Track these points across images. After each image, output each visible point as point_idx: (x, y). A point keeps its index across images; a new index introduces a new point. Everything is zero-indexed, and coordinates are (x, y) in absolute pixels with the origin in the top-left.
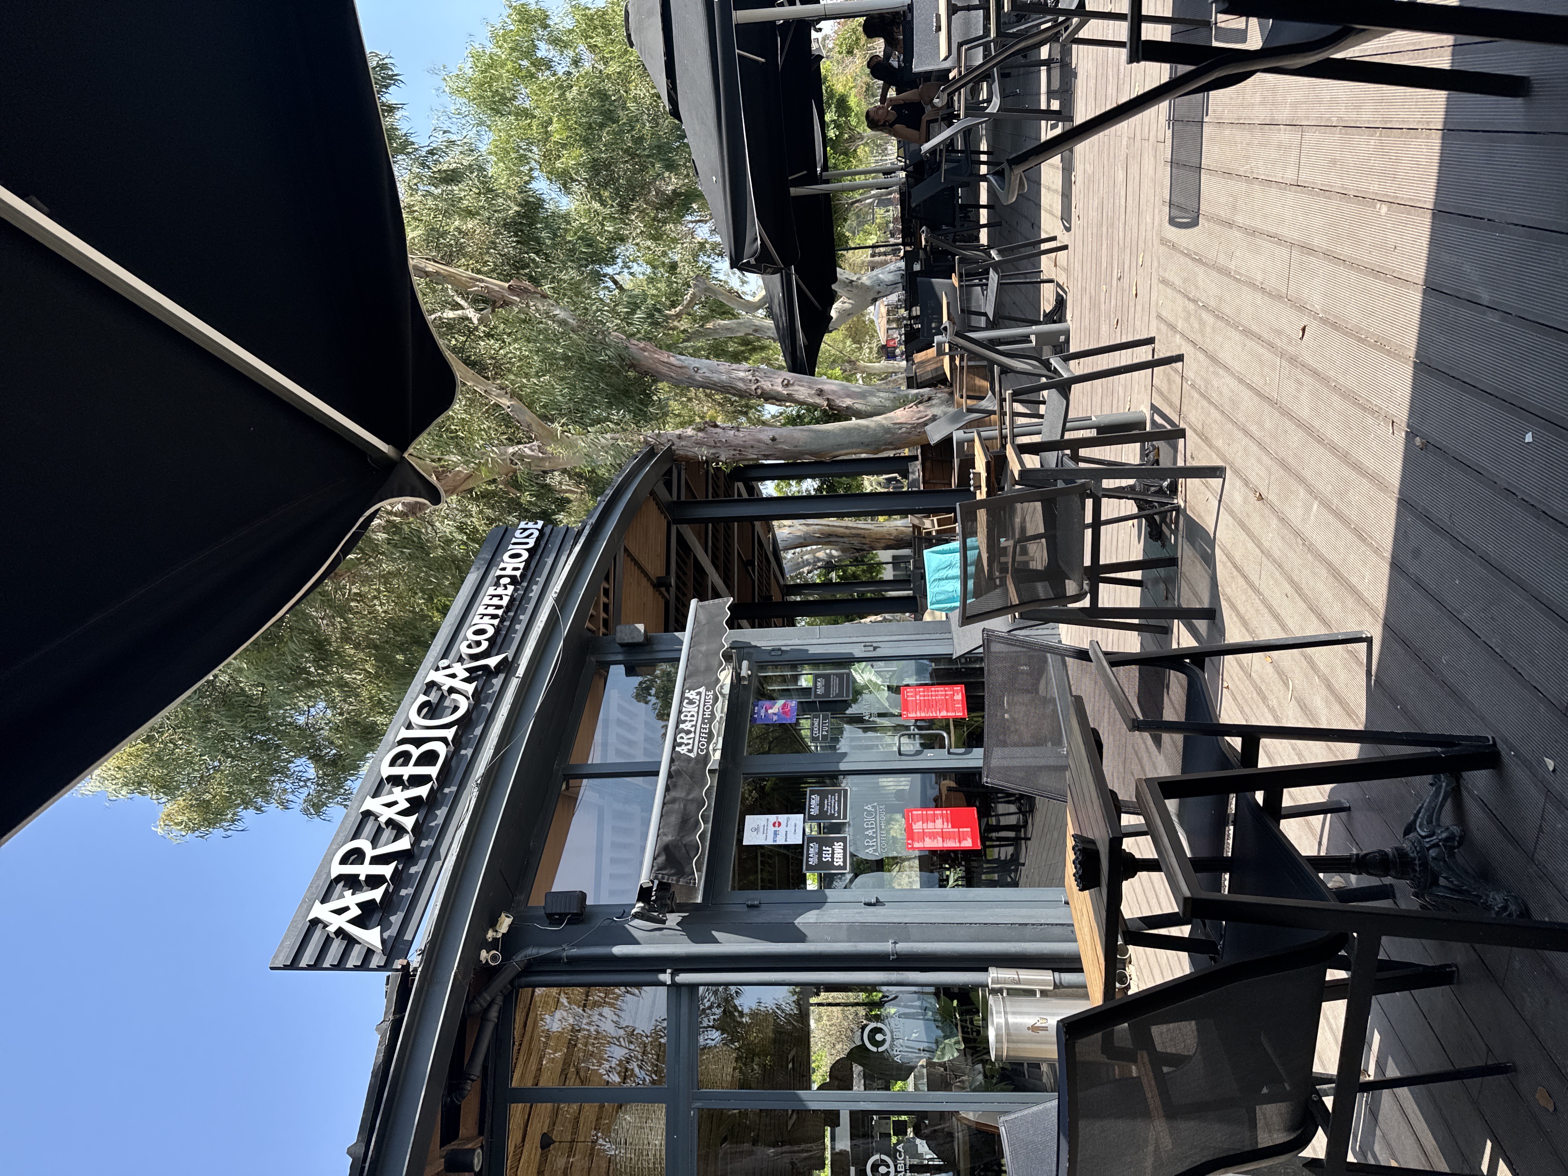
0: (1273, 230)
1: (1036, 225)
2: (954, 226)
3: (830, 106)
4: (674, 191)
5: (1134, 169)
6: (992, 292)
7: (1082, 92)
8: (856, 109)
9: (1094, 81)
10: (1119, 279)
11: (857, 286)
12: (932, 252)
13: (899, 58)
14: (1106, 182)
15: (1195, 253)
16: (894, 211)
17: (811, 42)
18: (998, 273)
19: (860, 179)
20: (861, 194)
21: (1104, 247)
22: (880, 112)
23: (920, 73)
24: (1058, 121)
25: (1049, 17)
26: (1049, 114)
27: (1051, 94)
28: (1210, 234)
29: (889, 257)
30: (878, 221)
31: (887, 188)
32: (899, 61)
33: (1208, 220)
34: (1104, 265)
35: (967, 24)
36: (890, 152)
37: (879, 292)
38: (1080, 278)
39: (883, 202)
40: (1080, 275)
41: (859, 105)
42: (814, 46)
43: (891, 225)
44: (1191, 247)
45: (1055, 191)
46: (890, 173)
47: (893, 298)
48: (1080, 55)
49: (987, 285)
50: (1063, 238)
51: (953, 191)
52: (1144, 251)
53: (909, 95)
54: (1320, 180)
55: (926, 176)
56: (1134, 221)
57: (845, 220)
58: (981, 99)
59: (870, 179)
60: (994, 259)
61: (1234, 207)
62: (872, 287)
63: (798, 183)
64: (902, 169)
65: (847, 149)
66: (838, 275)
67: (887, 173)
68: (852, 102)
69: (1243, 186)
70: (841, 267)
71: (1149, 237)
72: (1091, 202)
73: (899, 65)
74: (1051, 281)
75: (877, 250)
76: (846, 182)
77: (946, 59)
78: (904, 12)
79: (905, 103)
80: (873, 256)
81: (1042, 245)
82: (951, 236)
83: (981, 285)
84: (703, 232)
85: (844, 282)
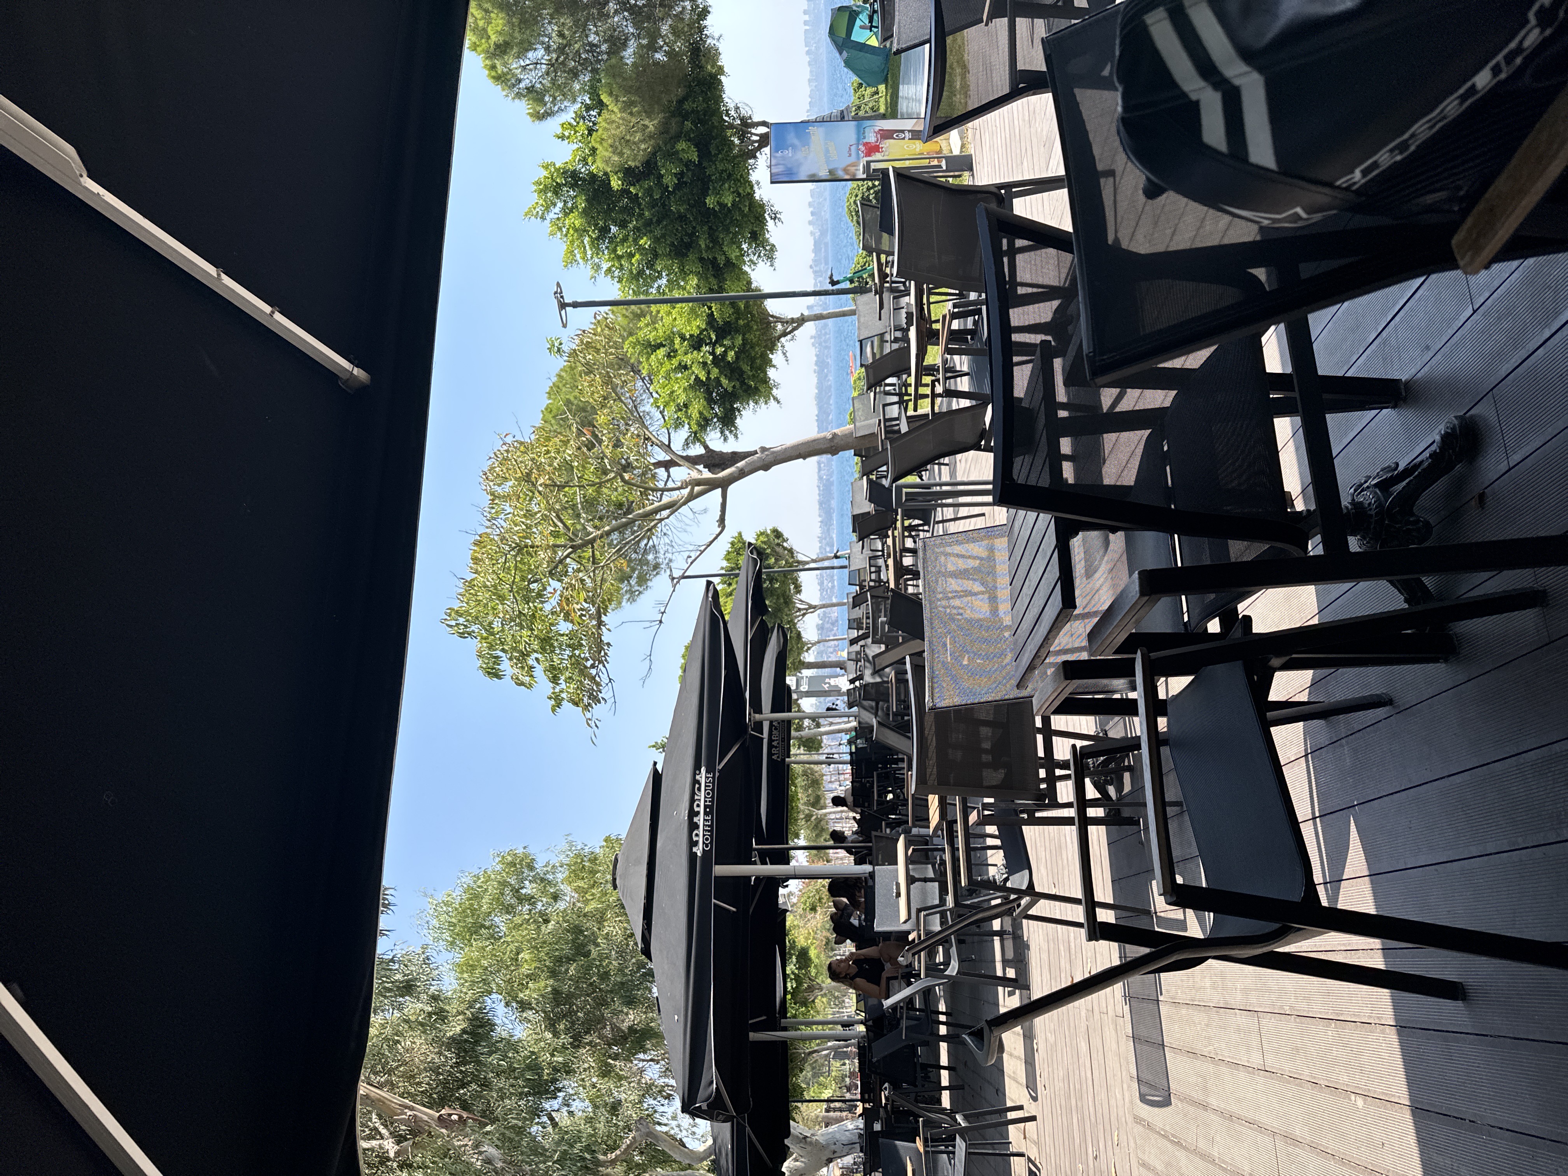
0: (1250, 1115)
1: (1000, 1091)
2: (916, 1086)
3: (791, 955)
4: (630, 1028)
5: (1096, 1042)
6: (960, 1162)
7: (1036, 963)
8: (816, 961)
9: (1047, 955)
10: (1096, 1158)
11: (811, 1143)
12: (893, 1112)
13: (860, 917)
14: (1069, 1053)
15: (1173, 1135)
16: (852, 1065)
17: (778, 896)
18: (965, 1142)
19: (816, 1030)
20: (818, 1045)
21: (1075, 1121)
22: (843, 965)
23: (880, 933)
24: (1016, 988)
25: (999, 894)
26: (1005, 981)
27: (1006, 963)
28: (1185, 1115)
29: (844, 1114)
30: (833, 1074)
31: (846, 1041)
32: (860, 920)
33: (1180, 1100)
34: (1077, 1141)
35: (924, 894)
36: (847, 1005)
37: (834, 1152)
38: (1052, 1154)
39: (840, 1055)
40: (1052, 1150)
41: (818, 957)
42: (781, 900)
43: (847, 1079)
44: (1167, 1128)
45: (1018, 1058)
46: (848, 1026)
47: (848, 1160)
48: (1031, 929)
49: (954, 1153)
50: (1030, 1109)
51: (913, 1048)
52: (1118, 1129)
53: (869, 951)
54: (1287, 1067)
55: (885, 1032)
56: (1104, 1096)
57: (801, 1071)
58: (937, 961)
59: (827, 1030)
60: (960, 1124)
61: (1205, 1089)
62: (828, 1145)
63: (757, 1028)
64: (862, 1022)
65: (806, 998)
66: (792, 1130)
67: (846, 1025)
68: (813, 953)
69: (1211, 1068)
70: (794, 1120)
71: (1121, 1113)
72: (1055, 1071)
73: (860, 924)
74: (1021, 1155)
75: (832, 1105)
76: (806, 1031)
77: (905, 922)
78: (865, 878)
79: (866, 959)
80: (827, 1111)
81: (1009, 1114)
82: (913, 1096)
83: (948, 1153)
84: (653, 1073)
85: (797, 1137)
